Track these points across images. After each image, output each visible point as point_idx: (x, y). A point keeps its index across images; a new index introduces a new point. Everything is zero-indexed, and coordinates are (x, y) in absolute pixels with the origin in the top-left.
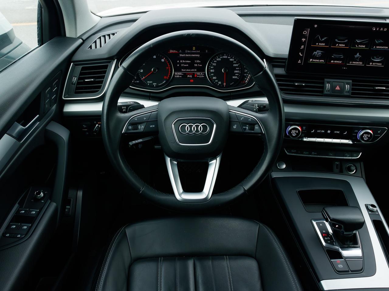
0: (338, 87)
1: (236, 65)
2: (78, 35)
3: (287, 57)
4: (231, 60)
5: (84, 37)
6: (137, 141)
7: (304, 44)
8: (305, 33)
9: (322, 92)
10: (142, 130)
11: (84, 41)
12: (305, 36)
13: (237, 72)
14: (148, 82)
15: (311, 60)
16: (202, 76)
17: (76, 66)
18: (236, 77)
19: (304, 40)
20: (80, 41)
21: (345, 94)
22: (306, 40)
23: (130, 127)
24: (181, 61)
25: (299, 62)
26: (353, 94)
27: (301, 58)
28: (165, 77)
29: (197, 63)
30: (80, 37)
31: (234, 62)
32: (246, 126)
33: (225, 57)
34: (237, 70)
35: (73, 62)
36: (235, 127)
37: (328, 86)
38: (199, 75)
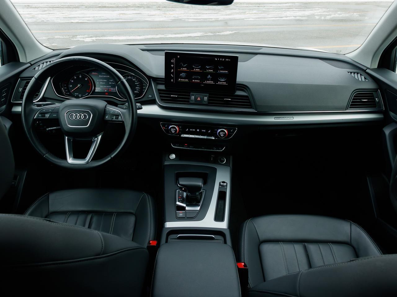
0: (199, 98)
1: (137, 83)
2: (28, 61)
3: (164, 77)
4: (134, 80)
5: (32, 63)
6: (52, 128)
7: (173, 68)
8: (172, 61)
9: (188, 101)
10: (48, 117)
11: (32, 65)
12: (172, 63)
13: (137, 88)
14: (75, 94)
15: (179, 79)
16: (115, 91)
17: (22, 81)
18: (137, 92)
19: (172, 66)
20: (29, 65)
21: (204, 103)
22: (174, 66)
23: (40, 115)
24: (100, 80)
25: (172, 80)
26: (209, 103)
27: (173, 78)
28: (88, 91)
29: (111, 82)
30: (29, 63)
31: (136, 81)
32: (114, 117)
33: (129, 78)
34: (138, 87)
35: (21, 78)
36: (107, 117)
37: (193, 97)
38: (112, 90)
